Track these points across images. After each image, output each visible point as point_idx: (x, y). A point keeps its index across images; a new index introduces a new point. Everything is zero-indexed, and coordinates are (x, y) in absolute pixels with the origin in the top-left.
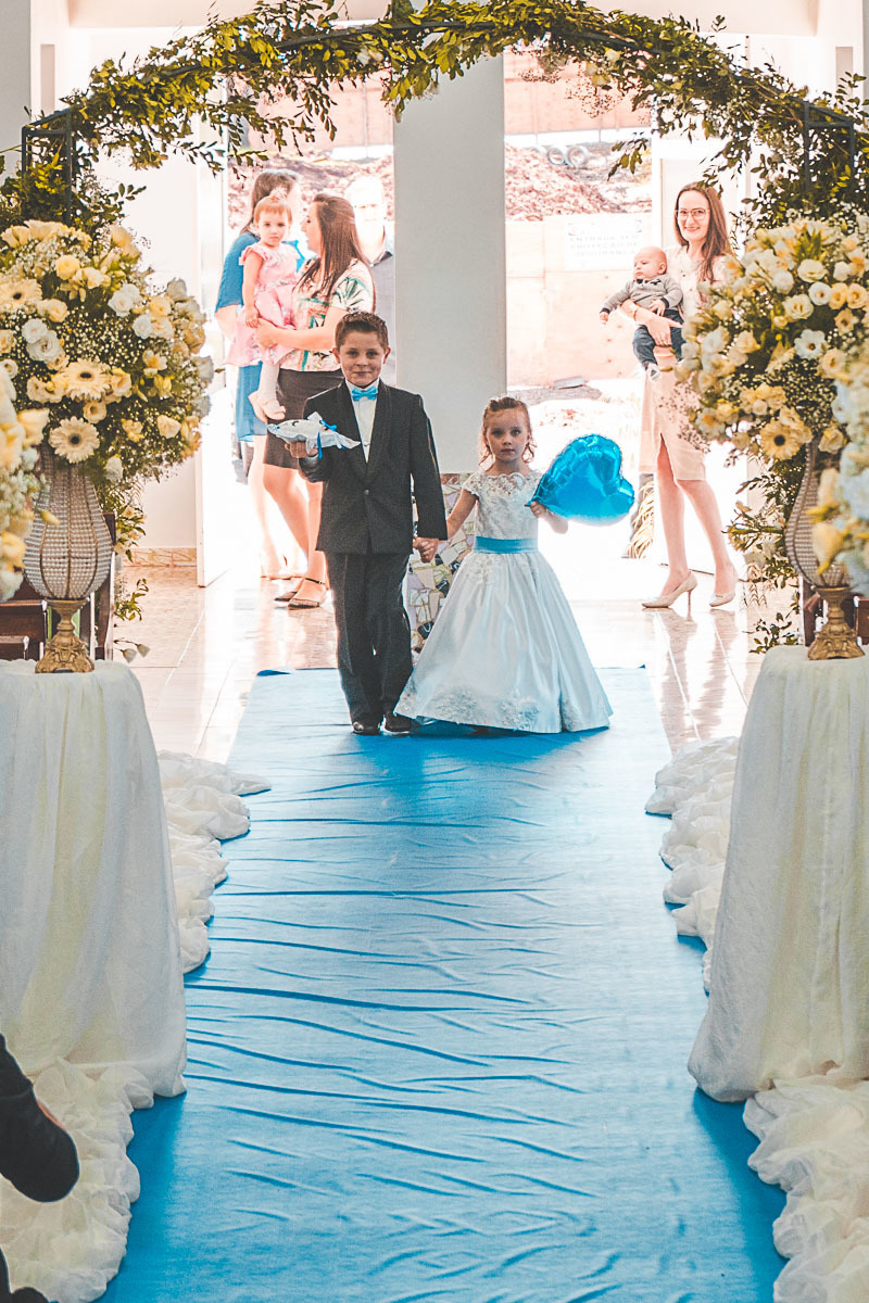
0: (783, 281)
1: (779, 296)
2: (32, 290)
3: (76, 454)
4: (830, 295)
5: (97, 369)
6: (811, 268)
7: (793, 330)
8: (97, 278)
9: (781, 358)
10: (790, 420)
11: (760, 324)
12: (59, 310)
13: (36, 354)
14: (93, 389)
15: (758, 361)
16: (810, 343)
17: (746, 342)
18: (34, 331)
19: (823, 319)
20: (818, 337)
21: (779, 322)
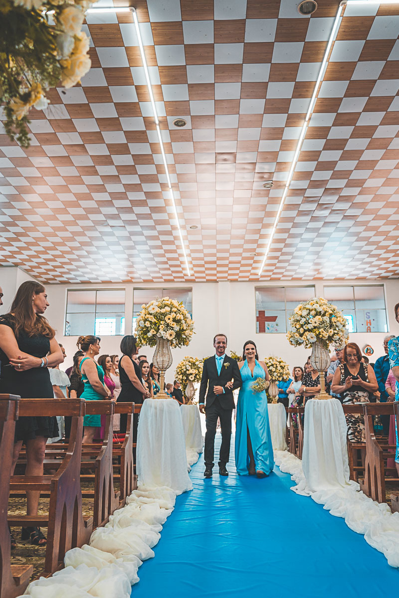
0: (268, 361)
2: (187, 363)
3: (192, 379)
4: (273, 363)
5: (194, 370)
6: (271, 360)
8: (194, 361)
12: (190, 364)
13: (188, 368)
14: (194, 372)
18: (187, 366)
20: (272, 367)
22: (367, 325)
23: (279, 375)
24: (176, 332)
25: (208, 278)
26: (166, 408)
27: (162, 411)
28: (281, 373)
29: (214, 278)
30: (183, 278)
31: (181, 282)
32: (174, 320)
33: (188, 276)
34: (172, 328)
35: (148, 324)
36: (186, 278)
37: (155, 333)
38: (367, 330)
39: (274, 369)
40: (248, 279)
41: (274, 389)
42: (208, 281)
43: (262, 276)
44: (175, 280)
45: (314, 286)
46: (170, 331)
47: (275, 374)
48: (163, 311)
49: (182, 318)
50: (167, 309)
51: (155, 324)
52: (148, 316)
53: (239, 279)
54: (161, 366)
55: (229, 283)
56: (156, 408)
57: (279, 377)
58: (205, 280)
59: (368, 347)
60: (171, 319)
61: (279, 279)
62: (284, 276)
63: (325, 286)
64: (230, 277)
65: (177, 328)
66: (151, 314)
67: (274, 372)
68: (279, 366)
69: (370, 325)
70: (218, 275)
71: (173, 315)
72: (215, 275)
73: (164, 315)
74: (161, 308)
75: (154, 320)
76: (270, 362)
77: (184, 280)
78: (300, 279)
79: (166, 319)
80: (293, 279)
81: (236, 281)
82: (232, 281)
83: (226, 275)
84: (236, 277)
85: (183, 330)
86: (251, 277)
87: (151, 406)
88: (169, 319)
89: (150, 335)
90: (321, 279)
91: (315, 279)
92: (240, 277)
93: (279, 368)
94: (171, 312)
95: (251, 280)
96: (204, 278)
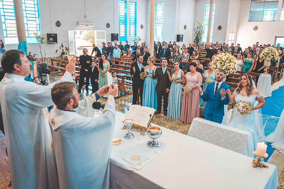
24: (272, 58)
26: (266, 77)
27: (265, 77)
32: (272, 55)
34: (271, 57)
35: (264, 56)
37: (265, 58)
46: (270, 58)
48: (269, 52)
49: (274, 54)
50: (270, 51)
51: (266, 56)
52: (264, 53)
54: (267, 66)
56: (263, 77)
60: (271, 55)
65: (272, 57)
66: (265, 53)
71: (272, 53)
73: (269, 53)
74: (268, 51)
75: (266, 54)
79: (269, 54)
85: (274, 57)
87: (262, 76)
88: (270, 55)
89: (264, 58)
94: (271, 52)
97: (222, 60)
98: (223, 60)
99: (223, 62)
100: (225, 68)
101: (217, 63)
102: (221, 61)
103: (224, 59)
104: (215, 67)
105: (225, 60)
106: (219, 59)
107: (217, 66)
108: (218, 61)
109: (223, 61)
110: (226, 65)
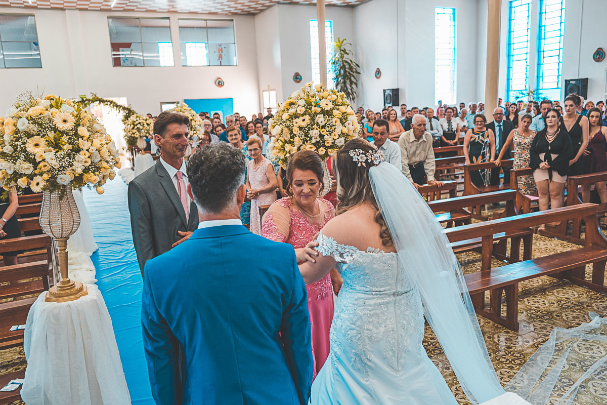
0: (135, 120)
1: (135, 122)
4: (139, 121)
6: (138, 119)
7: (137, 125)
9: (136, 127)
10: (137, 133)
11: (133, 124)
15: (133, 128)
16: (139, 126)
17: (132, 126)
19: (140, 123)
21: (135, 124)
22: (219, 52)
23: (146, 131)
25: (52, 6)
28: (147, 130)
29: (62, 6)
30: (22, 4)
31: (20, 7)
33: (28, 3)
36: (25, 4)
38: (219, 57)
39: (141, 127)
40: (99, 9)
41: (142, 143)
42: (53, 8)
43: (114, 7)
44: (12, 5)
45: (168, 18)
47: (143, 131)
53: (89, 9)
55: (78, 12)
57: (147, 133)
58: (49, 7)
59: (220, 80)
61: (133, 10)
62: (137, 8)
63: (179, 19)
64: (78, 7)
67: (141, 129)
68: (145, 124)
69: (222, 52)
70: (65, 4)
72: (63, 4)
76: (137, 120)
77: (23, 6)
78: (154, 11)
80: (148, 11)
81: (86, 9)
82: (80, 9)
83: (75, 5)
84: (87, 7)
86: (103, 7)
90: (176, 12)
91: (169, 12)
92: (89, 7)
93: (146, 126)
95: (102, 10)
96: (49, 5)
97: (55, 129)
98: (61, 126)
99: (65, 138)
100: (87, 165)
101: (30, 148)
102: (51, 135)
103: (65, 121)
104: (25, 167)
105: (69, 126)
106: (34, 128)
107: (35, 164)
108: (29, 135)
109: (63, 133)
110: (85, 148)
